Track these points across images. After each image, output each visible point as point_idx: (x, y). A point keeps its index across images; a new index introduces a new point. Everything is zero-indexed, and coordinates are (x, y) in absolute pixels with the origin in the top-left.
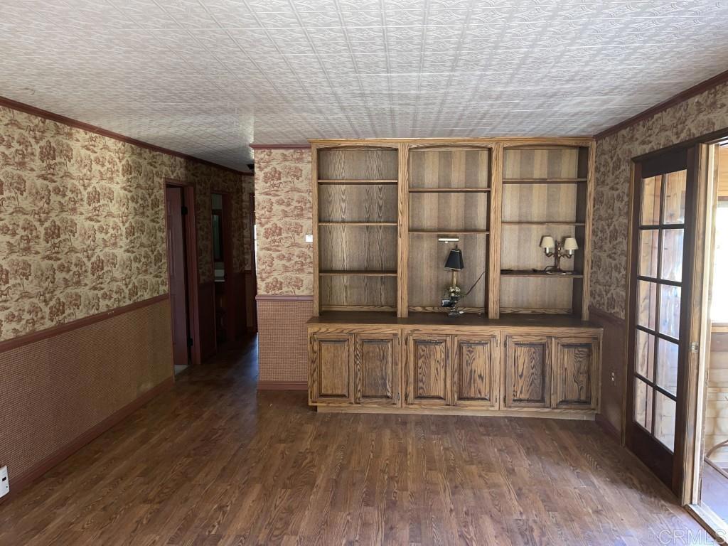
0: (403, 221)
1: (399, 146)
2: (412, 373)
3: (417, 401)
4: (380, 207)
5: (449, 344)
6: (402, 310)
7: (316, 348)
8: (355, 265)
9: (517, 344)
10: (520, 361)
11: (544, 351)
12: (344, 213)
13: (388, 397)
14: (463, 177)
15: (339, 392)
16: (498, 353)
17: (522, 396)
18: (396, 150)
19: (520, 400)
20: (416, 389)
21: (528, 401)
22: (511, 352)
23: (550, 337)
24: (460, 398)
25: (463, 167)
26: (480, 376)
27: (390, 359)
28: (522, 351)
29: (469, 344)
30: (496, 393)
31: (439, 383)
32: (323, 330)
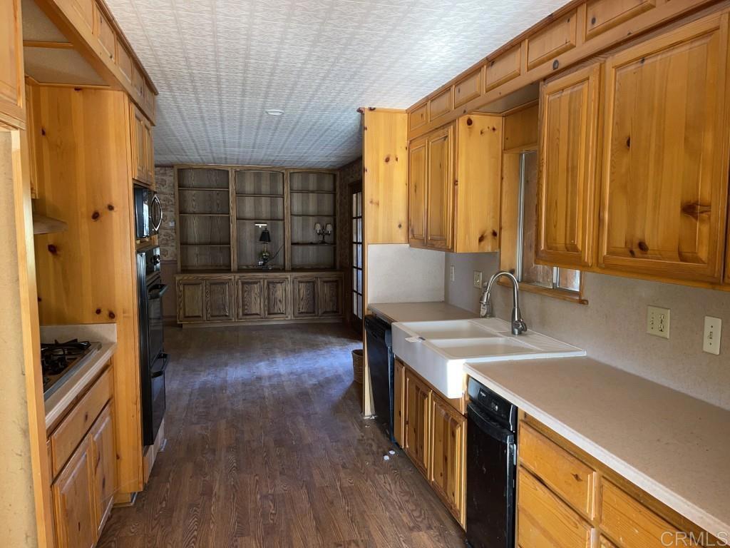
0: (233, 213)
1: (229, 169)
2: (241, 301)
3: (245, 317)
4: (218, 205)
5: (262, 283)
6: (234, 266)
7: (181, 288)
8: (203, 240)
9: (300, 282)
10: (301, 291)
11: (314, 285)
12: (195, 208)
13: (226, 316)
14: (268, 188)
15: (197, 314)
16: (289, 287)
17: (303, 311)
18: (228, 171)
19: (302, 313)
20: (243, 310)
21: (307, 313)
22: (296, 287)
23: (317, 278)
24: (269, 314)
25: (268, 182)
26: (280, 301)
27: (227, 293)
28: (302, 285)
29: (273, 283)
30: (289, 310)
31: (257, 305)
32: (186, 278)
